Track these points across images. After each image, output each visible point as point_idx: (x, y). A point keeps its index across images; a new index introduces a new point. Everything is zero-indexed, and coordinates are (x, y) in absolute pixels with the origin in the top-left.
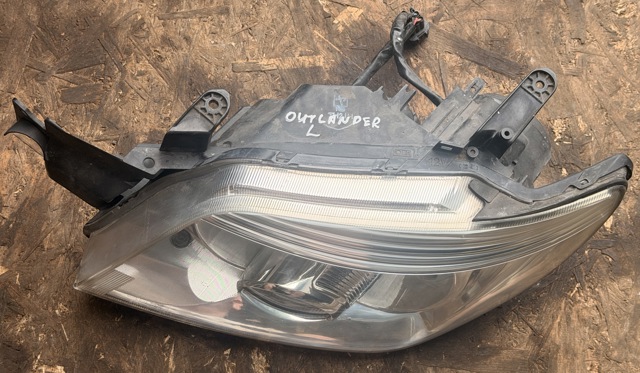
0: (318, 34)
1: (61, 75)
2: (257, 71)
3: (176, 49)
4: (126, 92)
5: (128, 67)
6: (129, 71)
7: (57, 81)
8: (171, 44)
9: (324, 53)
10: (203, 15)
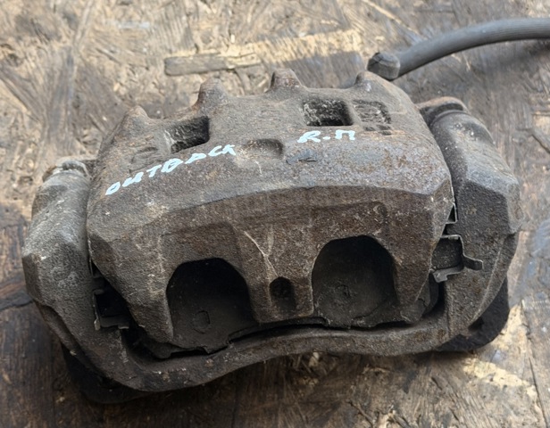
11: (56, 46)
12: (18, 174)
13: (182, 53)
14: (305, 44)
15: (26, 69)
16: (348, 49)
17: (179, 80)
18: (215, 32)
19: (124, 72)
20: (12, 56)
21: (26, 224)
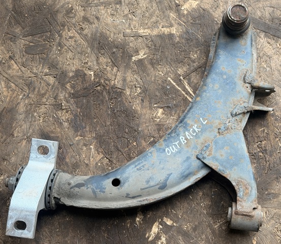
0: (172, 15)
1: (25, 38)
2: (137, 36)
3: (91, 23)
4: (62, 47)
5: (64, 34)
6: (64, 36)
7: (22, 42)
8: (89, 21)
9: (176, 26)
10: (106, 5)
11: (94, 26)
12: (84, 62)
13: (128, 31)
14: (161, 30)
15: (86, 32)
16: (172, 32)
17: (127, 38)
18: (137, 25)
19: (112, 35)
20: (81, 28)
21: (86, 75)
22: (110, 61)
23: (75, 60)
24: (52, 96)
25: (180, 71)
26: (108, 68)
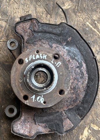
22: (44, 10)
23: (19, 9)
24: (4, 35)
25: (95, 18)
26: (44, 15)
